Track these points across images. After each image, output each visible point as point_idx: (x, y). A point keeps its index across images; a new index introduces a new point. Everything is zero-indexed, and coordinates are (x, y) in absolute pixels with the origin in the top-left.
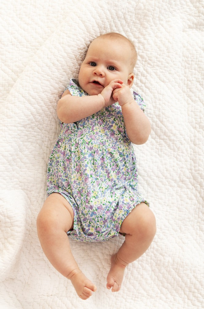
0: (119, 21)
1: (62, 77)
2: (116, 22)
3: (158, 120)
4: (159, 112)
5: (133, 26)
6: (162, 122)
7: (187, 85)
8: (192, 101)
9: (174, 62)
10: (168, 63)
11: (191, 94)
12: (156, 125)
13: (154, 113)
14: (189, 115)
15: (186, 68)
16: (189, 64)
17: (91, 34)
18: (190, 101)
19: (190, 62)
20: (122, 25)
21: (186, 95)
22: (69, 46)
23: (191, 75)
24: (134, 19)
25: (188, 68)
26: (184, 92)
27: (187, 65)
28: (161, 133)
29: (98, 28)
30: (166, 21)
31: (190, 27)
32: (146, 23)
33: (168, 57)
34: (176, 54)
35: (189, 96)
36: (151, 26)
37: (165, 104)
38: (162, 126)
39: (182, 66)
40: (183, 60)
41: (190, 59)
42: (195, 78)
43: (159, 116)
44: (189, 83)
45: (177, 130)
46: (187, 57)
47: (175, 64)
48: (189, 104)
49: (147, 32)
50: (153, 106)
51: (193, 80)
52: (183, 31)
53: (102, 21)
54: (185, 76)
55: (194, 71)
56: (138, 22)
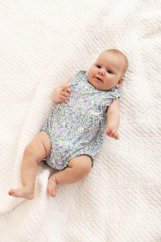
0: (98, 41)
1: (64, 81)
2: (96, 42)
3: (131, 96)
4: (131, 91)
5: (107, 43)
6: (133, 97)
7: (147, 72)
8: (152, 81)
9: (136, 59)
10: (133, 60)
11: (150, 77)
12: (130, 99)
13: (128, 92)
14: (151, 90)
15: (144, 62)
16: (146, 59)
17: (80, 51)
18: (150, 82)
19: (147, 58)
20: (100, 43)
21: (148, 78)
22: (67, 61)
23: (149, 65)
24: (107, 39)
25: (146, 62)
26: (146, 77)
27: (145, 60)
28: (134, 103)
29: (85, 47)
30: (127, 36)
31: (143, 37)
32: (115, 39)
33: (132, 56)
34: (137, 54)
35: (149, 79)
36: (118, 40)
37: (134, 86)
38: (134, 99)
39: (142, 61)
40: (142, 58)
41: (146, 56)
42: (151, 67)
43: (131, 94)
44: (148, 70)
45: (144, 100)
46: (144, 55)
47: (137, 61)
48: (150, 84)
49: (116, 45)
50: (127, 89)
51: (150, 69)
52: (139, 40)
53: (86, 42)
54: (145, 67)
55: (150, 63)
56: (109, 39)
